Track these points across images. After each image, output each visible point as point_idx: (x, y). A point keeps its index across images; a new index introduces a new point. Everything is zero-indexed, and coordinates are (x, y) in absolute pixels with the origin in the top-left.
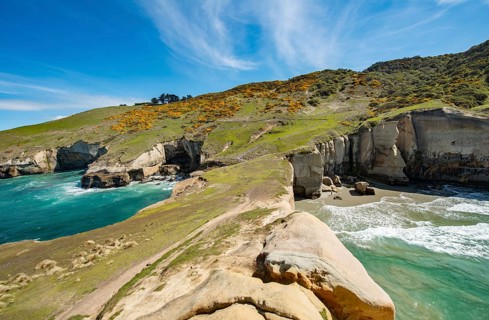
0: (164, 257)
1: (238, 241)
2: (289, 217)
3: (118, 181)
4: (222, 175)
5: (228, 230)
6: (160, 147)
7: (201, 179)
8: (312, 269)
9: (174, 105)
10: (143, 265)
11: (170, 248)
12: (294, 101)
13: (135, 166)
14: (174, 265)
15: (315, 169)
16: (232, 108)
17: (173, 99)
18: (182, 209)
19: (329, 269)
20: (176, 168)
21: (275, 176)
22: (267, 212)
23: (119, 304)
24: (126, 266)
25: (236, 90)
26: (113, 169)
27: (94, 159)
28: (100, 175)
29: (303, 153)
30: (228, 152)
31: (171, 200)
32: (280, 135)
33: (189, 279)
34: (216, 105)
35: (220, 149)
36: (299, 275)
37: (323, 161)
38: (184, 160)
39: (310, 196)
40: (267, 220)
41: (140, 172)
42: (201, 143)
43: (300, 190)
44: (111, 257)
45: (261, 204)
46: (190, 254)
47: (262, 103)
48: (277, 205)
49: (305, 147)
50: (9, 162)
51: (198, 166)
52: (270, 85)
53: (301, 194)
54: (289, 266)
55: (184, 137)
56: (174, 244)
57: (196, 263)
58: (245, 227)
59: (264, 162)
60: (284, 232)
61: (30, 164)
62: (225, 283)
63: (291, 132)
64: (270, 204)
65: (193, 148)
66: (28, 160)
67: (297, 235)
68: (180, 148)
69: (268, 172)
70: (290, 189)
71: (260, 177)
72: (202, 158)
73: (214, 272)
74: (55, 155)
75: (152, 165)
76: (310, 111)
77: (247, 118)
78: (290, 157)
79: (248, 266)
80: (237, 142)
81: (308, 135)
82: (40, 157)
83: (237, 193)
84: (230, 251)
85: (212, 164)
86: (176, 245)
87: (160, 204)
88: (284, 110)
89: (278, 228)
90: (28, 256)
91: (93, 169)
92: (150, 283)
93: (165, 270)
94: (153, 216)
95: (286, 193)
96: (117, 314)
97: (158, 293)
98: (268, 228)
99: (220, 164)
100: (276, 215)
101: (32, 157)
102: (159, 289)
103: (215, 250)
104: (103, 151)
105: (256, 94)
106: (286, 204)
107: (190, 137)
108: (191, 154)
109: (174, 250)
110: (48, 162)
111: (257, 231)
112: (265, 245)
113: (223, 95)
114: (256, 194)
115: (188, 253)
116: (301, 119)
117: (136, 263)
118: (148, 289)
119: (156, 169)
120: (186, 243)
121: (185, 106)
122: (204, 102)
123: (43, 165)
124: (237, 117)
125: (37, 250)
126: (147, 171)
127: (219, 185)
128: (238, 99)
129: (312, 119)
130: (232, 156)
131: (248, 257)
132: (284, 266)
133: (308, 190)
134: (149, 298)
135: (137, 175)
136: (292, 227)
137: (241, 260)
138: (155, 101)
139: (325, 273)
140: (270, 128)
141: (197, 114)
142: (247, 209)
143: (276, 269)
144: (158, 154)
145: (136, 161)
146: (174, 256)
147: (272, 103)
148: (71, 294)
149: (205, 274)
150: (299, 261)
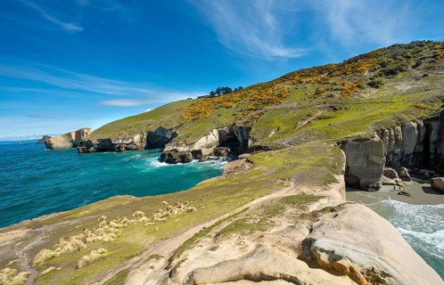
0: (217, 224)
1: (283, 223)
2: (341, 207)
3: (184, 159)
4: (267, 158)
5: (273, 210)
6: (215, 132)
7: (248, 161)
8: (368, 266)
9: (228, 96)
10: (200, 228)
11: (222, 218)
12: (348, 84)
13: (196, 147)
14: (224, 233)
15: (375, 159)
16: (280, 96)
17: (227, 91)
18: (232, 186)
19: (391, 271)
20: (227, 150)
21: (323, 163)
22: (315, 199)
23: (184, 253)
24: (188, 226)
25: (284, 79)
26: (181, 149)
27: (169, 141)
28: (172, 153)
29: (359, 140)
30: (274, 138)
31: (222, 177)
32: (330, 121)
33: (238, 247)
34: (265, 96)
35: (266, 134)
36: (351, 269)
37: (384, 150)
38: (234, 144)
39: (365, 188)
40: (313, 207)
41: (199, 152)
42: (249, 129)
43: (352, 180)
44: (178, 216)
45: (306, 190)
46: (238, 226)
47: (311, 89)
48: (325, 193)
49: (362, 134)
50: (120, 141)
51: (246, 149)
52: (321, 70)
53: (353, 184)
54: (340, 258)
55: (234, 124)
56: (224, 214)
57: (243, 234)
58: (290, 210)
59: (312, 149)
60: (334, 221)
61: (132, 143)
62: (270, 258)
63: (345, 117)
64: (318, 191)
65: (242, 133)
66: (130, 140)
67: (350, 227)
68: (231, 133)
69: (315, 159)
70: (341, 178)
71: (306, 163)
72: (250, 142)
73: (260, 246)
74: (145, 137)
75: (208, 147)
76: (370, 93)
77: (295, 105)
78: (343, 144)
79: (292, 247)
80: (283, 128)
81: (365, 121)
82: (137, 138)
83: (280, 177)
84: (274, 230)
85: (259, 148)
86: (226, 216)
87: (214, 179)
88: (337, 95)
89: (327, 217)
90: (128, 206)
91: (168, 148)
92: (206, 242)
93: (218, 235)
94: (207, 189)
95: (336, 181)
96: (183, 261)
97: (210, 252)
98: (314, 215)
99: (266, 149)
100: (324, 203)
101: (133, 138)
102: (213, 249)
103: (261, 226)
104: (175, 135)
105: (304, 80)
106: (336, 193)
107: (239, 123)
108: (240, 139)
109: (225, 219)
110: (141, 142)
111: (303, 216)
112: (311, 231)
113: (271, 84)
114: (301, 179)
115: (236, 224)
116: (358, 103)
117: (195, 225)
118: (205, 247)
119: (211, 150)
120: (235, 216)
121: (236, 97)
122: (253, 92)
123: (138, 144)
124: (285, 104)
125: (134, 203)
126: (205, 152)
127: (265, 168)
128: (286, 86)
129: (371, 102)
130: (277, 141)
131: (293, 239)
132: (334, 257)
133: (363, 181)
134: (206, 254)
135: (197, 154)
136: (344, 217)
137: (285, 240)
138: (212, 94)
139: (385, 275)
140: (320, 113)
141: (247, 103)
142: (291, 194)
143: (324, 257)
144: (213, 137)
145: (197, 143)
146: (226, 224)
147: (322, 88)
148: (153, 238)
149: (251, 246)
150: (352, 255)
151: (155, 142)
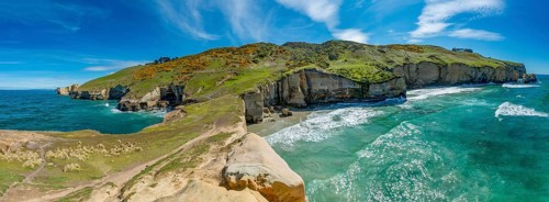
0: (158, 163)
1: (208, 158)
2: (244, 137)
3: (134, 108)
4: (197, 109)
5: (201, 149)
6: (158, 89)
7: (182, 111)
8: (257, 175)
9: (168, 63)
10: (143, 167)
11: (161, 158)
12: (243, 60)
13: (143, 100)
14: (162, 172)
15: (259, 103)
16: (204, 64)
17: (167, 60)
18: (170, 131)
19: (269, 171)
20: (166, 103)
21: (233, 109)
22: (229, 135)
23: (134, 187)
24: (136, 163)
25: (206, 53)
26: (132, 101)
27: (124, 95)
28: (126, 104)
29: (251, 93)
30: (201, 93)
31: (163, 124)
32: (233, 82)
33: (173, 184)
34: (193, 64)
35: (195, 91)
36: (249, 181)
37: (263, 98)
38: (172, 98)
39: (256, 122)
40: (228, 141)
41: (145, 104)
42: (183, 87)
43: (249, 119)
44: (128, 154)
45: (224, 130)
46: (174, 165)
47: (223, 61)
48: (235, 129)
49: (251, 89)
50: (94, 93)
51: (181, 102)
52: (228, 50)
53: (250, 121)
54: (242, 175)
55: (172, 83)
56: (164, 155)
57: (178, 172)
58: (213, 147)
59: (225, 100)
60: (241, 149)
63: (243, 79)
64: (230, 129)
65: (178, 90)
66: (99, 93)
67: (249, 150)
68: (170, 90)
69: (228, 107)
70: (243, 118)
71: (223, 110)
72: (184, 97)
73: (191, 181)
74: (109, 91)
75: (153, 100)
76: (253, 67)
77: (213, 71)
78: (243, 96)
79: (215, 177)
80: (207, 86)
81: (253, 82)
83: (207, 122)
84: (202, 165)
85: (190, 101)
86: (165, 156)
87: (156, 125)
88: (238, 66)
89: (236, 146)
91: (123, 100)
92: (148, 180)
93: (158, 173)
94: (154, 133)
95: (240, 120)
96: (133, 194)
97: (152, 189)
98: (229, 147)
99: (195, 101)
100: (235, 137)
101: (101, 92)
102: (153, 186)
103: (192, 164)
104: (128, 90)
105: (219, 55)
106: (241, 128)
107: (176, 83)
108: (176, 94)
109: (164, 160)
110: (106, 94)
111: (222, 150)
112: (227, 160)
113: (198, 56)
114: (221, 122)
115: (173, 163)
116: (249, 71)
117: (142, 163)
118: (146, 184)
119: (154, 103)
120: (172, 156)
121: (174, 64)
122: (186, 61)
123: (104, 96)
124: (207, 70)
126: (150, 104)
127: (195, 116)
128: (208, 58)
129: (254, 71)
130: (203, 96)
131: (215, 170)
132: (239, 176)
133: (255, 118)
134: (147, 190)
135: (144, 105)
136: (246, 145)
137: (211, 172)
138: (156, 62)
139: (266, 175)
140: (229, 77)
141: (181, 69)
142: (214, 134)
143: (233, 179)
144: (156, 93)
145: (144, 97)
146: (164, 164)
147: (229, 61)
148: (109, 168)
149: (184, 182)
150: (249, 170)
151: (115, 95)
